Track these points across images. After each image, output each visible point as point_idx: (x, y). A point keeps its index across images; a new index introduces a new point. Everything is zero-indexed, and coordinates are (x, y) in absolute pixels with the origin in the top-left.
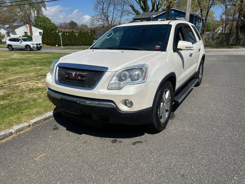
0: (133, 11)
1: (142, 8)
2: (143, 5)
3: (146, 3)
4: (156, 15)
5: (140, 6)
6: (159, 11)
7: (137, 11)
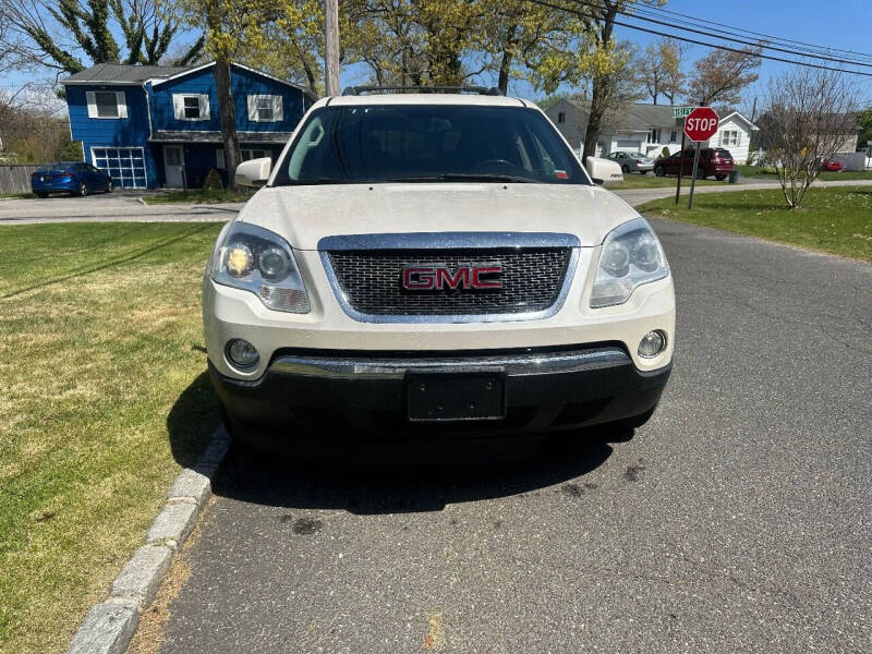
0: (44, 53)
1: (86, 44)
2: (91, 36)
3: (104, 28)
4: (164, 78)
5: (78, 36)
6: (161, 62)
7: (66, 54)
